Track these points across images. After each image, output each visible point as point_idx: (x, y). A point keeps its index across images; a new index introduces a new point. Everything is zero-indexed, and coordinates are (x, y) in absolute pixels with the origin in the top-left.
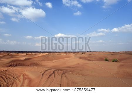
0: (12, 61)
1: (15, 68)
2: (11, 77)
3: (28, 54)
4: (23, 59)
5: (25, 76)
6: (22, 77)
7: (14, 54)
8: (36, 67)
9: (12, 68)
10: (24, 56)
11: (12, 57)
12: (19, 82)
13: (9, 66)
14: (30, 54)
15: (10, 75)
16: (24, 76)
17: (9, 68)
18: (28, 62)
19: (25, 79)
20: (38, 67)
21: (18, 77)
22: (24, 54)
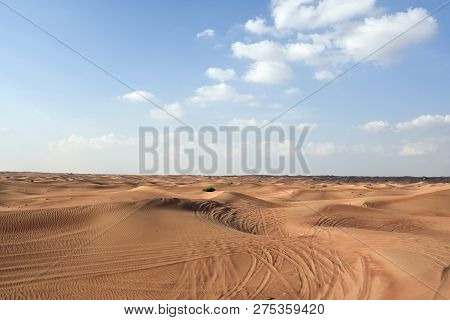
0: (325, 210)
1: (335, 232)
2: (327, 260)
3: (374, 186)
4: (359, 202)
5: (372, 266)
6: (359, 266)
7: (330, 186)
8: (411, 238)
9: (325, 232)
10: (361, 194)
11: (324, 196)
12: (353, 282)
13: (319, 224)
14: (383, 185)
15: (323, 253)
16: (366, 261)
17: (319, 229)
18: (377, 217)
19: (372, 276)
20: (418, 237)
21: (348, 265)
22: (361, 186)
